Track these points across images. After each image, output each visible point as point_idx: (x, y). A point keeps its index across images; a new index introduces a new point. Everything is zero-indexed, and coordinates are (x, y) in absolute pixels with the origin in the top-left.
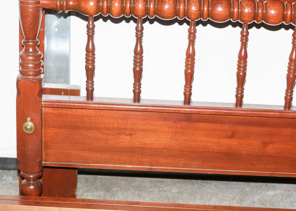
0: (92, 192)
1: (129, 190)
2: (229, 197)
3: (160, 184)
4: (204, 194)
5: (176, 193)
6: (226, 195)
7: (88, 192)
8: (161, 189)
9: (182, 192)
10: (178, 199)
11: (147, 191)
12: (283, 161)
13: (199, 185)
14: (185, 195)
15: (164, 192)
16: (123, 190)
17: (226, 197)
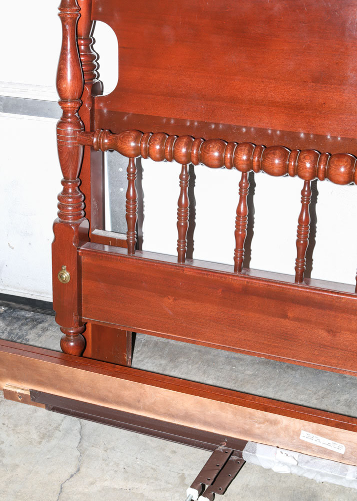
0: (155, 359)
1: (197, 363)
2: (310, 391)
3: (236, 362)
4: (282, 382)
5: (249, 375)
6: (307, 388)
7: (150, 358)
8: (234, 367)
9: (256, 376)
10: (248, 382)
11: (217, 368)
12: (352, 356)
13: (282, 370)
14: (259, 379)
15: (235, 372)
16: (189, 362)
17: (307, 389)
